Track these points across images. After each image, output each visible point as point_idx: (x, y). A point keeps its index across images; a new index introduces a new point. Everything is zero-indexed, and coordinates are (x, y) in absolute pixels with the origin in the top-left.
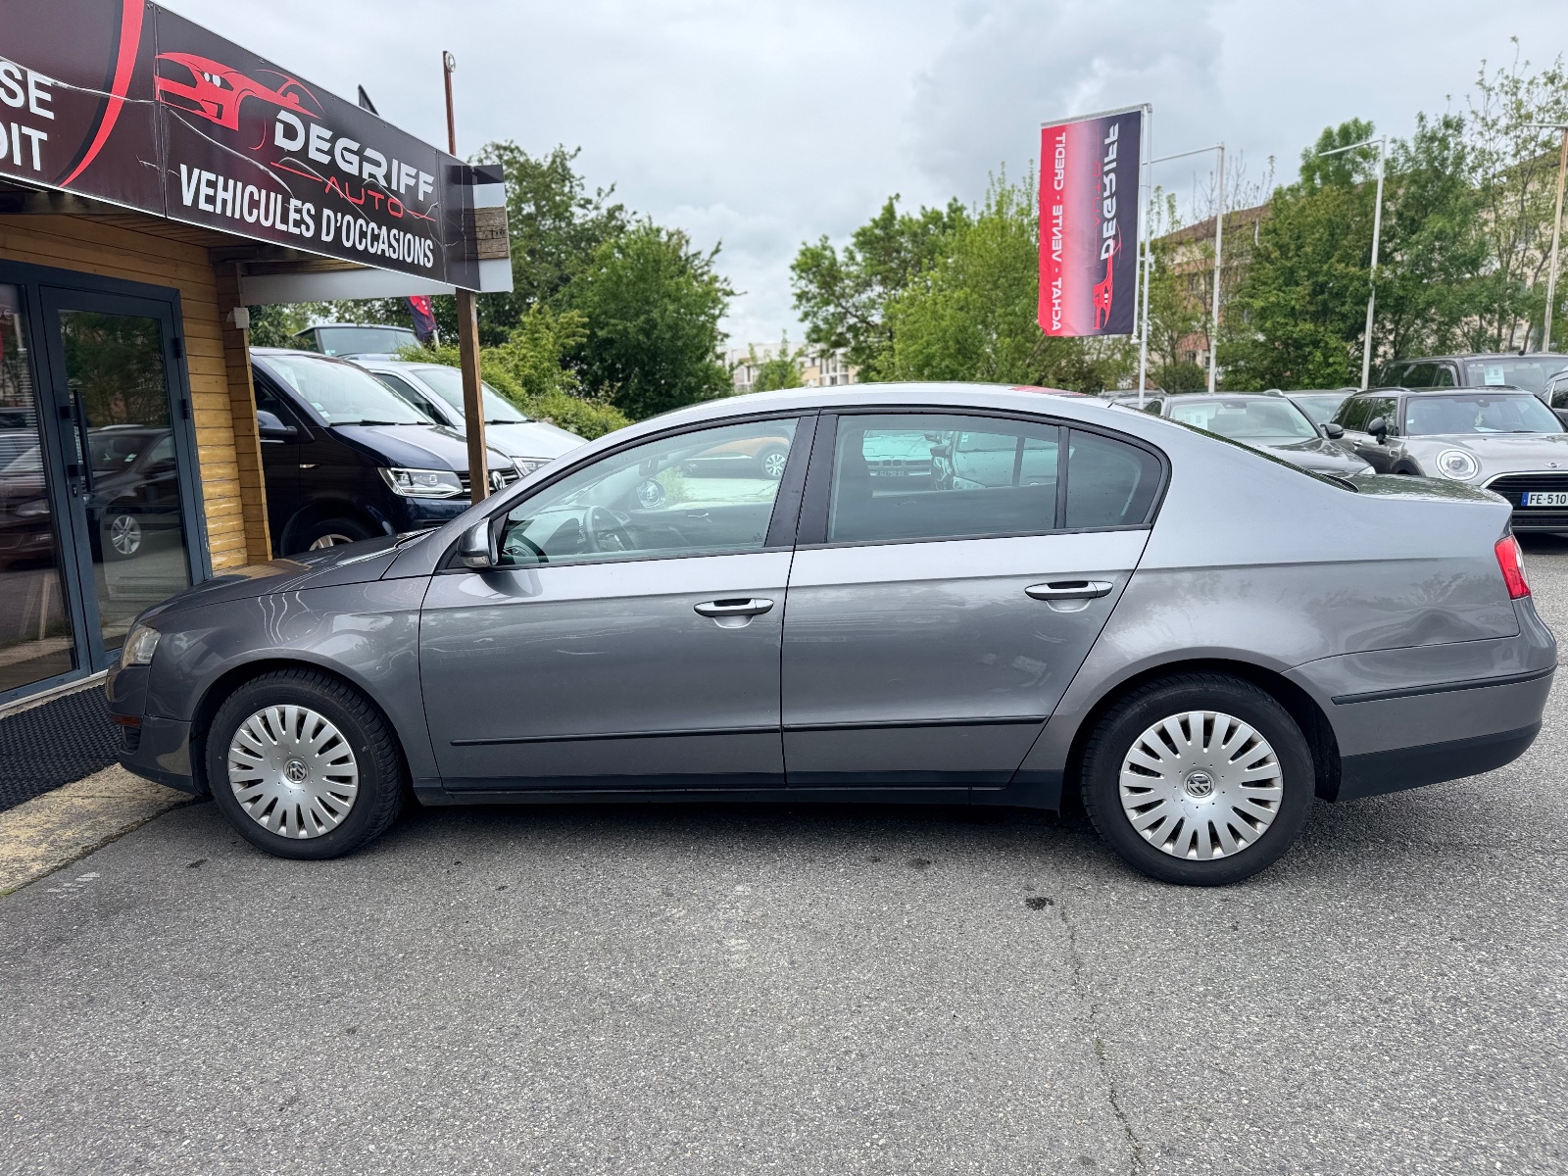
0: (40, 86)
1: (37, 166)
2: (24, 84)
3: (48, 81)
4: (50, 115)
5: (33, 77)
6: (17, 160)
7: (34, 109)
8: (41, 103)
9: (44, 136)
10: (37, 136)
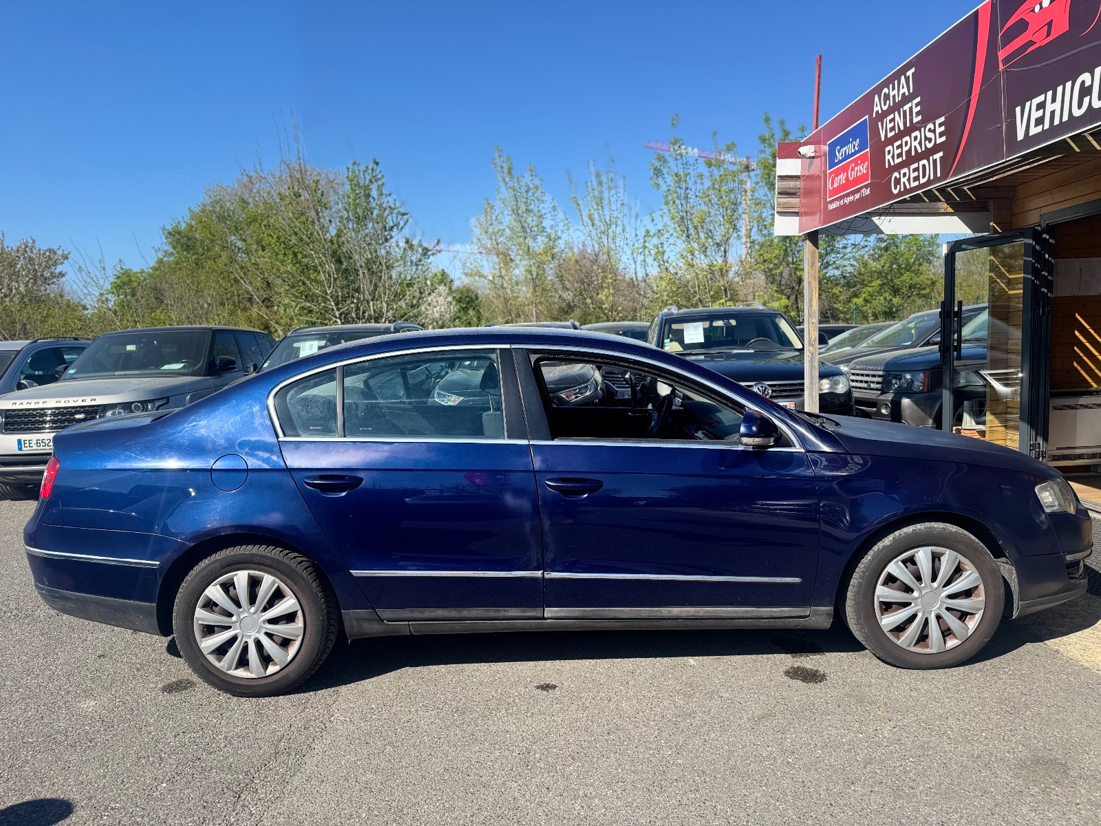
0: (940, 125)
1: (939, 175)
2: (934, 131)
3: (942, 119)
4: (944, 139)
5: (938, 121)
6: (932, 178)
7: (939, 141)
8: (941, 135)
9: (941, 154)
10: (938, 156)
